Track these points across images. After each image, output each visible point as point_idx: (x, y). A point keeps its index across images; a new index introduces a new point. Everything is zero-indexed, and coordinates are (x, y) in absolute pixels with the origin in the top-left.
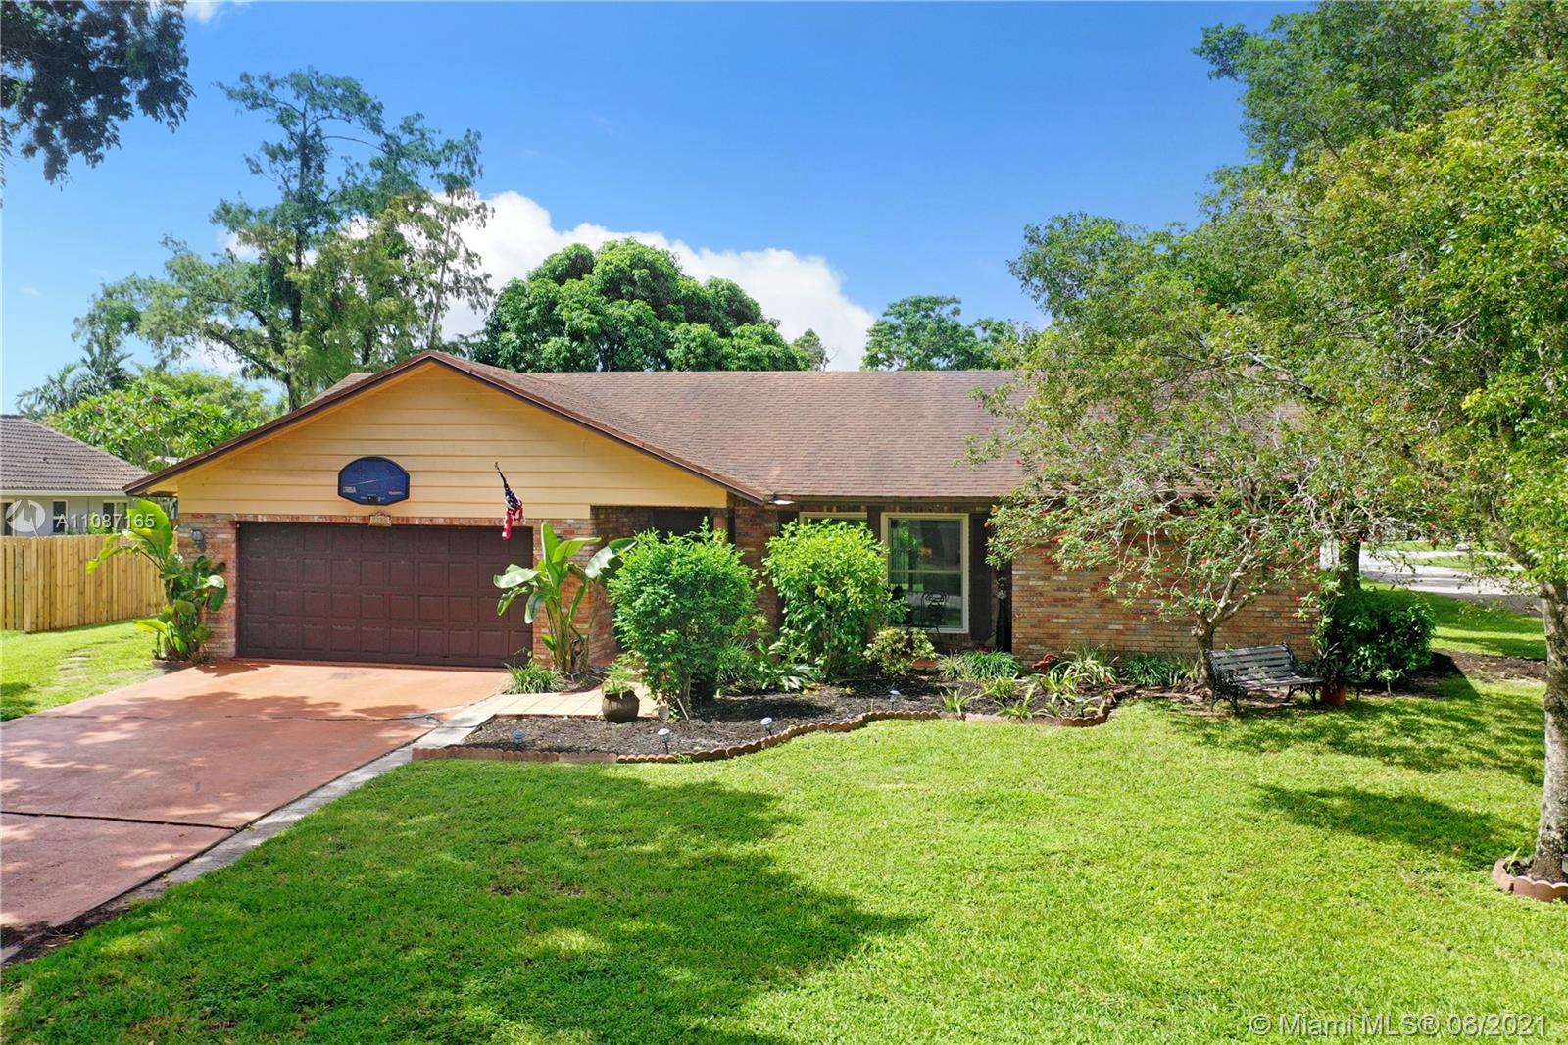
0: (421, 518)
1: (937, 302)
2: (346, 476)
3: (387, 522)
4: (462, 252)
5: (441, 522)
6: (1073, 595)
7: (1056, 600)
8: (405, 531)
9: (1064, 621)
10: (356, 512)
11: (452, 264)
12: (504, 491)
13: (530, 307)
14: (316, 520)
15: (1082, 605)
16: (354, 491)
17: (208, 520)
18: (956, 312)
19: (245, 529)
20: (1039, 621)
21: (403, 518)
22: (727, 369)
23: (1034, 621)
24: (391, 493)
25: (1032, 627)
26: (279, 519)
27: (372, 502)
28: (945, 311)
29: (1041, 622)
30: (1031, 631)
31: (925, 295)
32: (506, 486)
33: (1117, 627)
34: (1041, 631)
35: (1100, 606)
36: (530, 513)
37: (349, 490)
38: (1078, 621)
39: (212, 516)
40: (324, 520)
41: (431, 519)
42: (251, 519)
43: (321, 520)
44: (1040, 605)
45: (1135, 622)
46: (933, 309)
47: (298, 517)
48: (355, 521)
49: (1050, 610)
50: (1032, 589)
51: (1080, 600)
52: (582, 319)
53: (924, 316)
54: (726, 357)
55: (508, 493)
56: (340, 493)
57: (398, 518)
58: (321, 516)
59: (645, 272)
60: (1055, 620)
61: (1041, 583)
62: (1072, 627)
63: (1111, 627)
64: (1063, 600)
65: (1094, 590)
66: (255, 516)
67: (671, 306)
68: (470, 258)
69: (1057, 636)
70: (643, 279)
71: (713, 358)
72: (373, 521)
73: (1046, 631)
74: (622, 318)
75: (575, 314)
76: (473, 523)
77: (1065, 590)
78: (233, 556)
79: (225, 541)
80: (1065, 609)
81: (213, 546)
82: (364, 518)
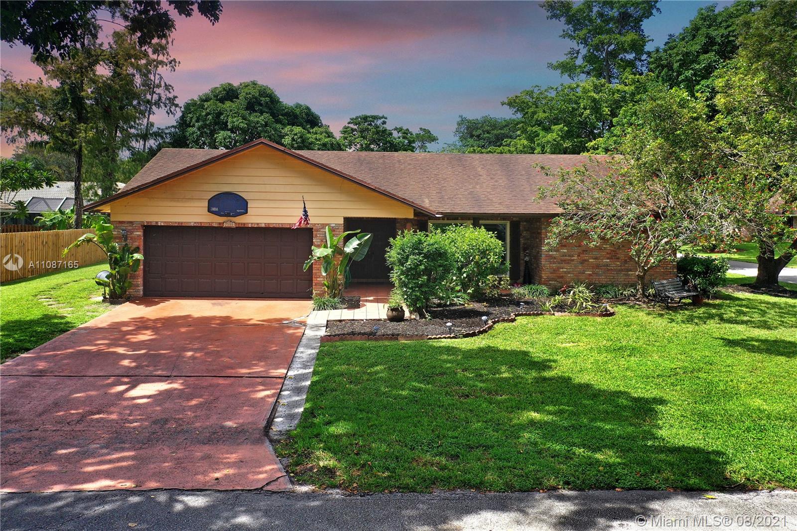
0: (252, 224)
1: (375, 118)
2: (212, 202)
3: (234, 225)
4: (163, 84)
5: (263, 226)
6: (569, 258)
7: (561, 261)
8: (244, 230)
9: (565, 270)
10: (216, 220)
11: (157, 90)
12: (303, 210)
13: (208, 114)
14: (192, 224)
15: (573, 263)
16: (217, 210)
17: (128, 225)
18: (384, 123)
19: (150, 230)
20: (554, 270)
21: (242, 224)
22: (312, 150)
23: (552, 270)
24: (238, 211)
25: (551, 273)
26: (171, 224)
27: (228, 215)
28: (379, 122)
29: (555, 271)
30: (550, 275)
31: (368, 114)
32: (305, 208)
33: (589, 273)
34: (555, 275)
35: (582, 263)
36: (312, 221)
37: (214, 209)
38: (572, 270)
39: (131, 223)
40: (197, 225)
41: (258, 224)
42: (154, 224)
43: (195, 225)
44: (554, 263)
45: (597, 270)
46: (373, 122)
47: (182, 223)
48: (214, 225)
49: (559, 265)
50: (551, 256)
51: (573, 260)
52: (238, 122)
53: (369, 125)
54: (311, 144)
55: (305, 211)
56: (209, 211)
57: (239, 223)
58: (195, 223)
59: (268, 99)
60: (561, 270)
61: (555, 253)
62: (569, 273)
63: (586, 273)
64: (565, 261)
65: (579, 256)
66: (157, 222)
67: (280, 117)
68: (168, 87)
69: (562, 277)
70: (267, 103)
71: (305, 144)
72: (225, 225)
73: (557, 275)
74: (258, 122)
75: (235, 120)
76: (281, 226)
77: (566, 256)
78: (142, 243)
79: (139, 236)
80: (565, 265)
81: (132, 238)
82: (220, 223)
